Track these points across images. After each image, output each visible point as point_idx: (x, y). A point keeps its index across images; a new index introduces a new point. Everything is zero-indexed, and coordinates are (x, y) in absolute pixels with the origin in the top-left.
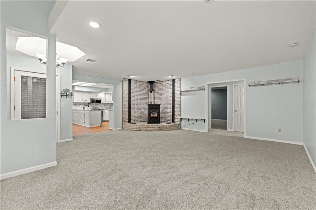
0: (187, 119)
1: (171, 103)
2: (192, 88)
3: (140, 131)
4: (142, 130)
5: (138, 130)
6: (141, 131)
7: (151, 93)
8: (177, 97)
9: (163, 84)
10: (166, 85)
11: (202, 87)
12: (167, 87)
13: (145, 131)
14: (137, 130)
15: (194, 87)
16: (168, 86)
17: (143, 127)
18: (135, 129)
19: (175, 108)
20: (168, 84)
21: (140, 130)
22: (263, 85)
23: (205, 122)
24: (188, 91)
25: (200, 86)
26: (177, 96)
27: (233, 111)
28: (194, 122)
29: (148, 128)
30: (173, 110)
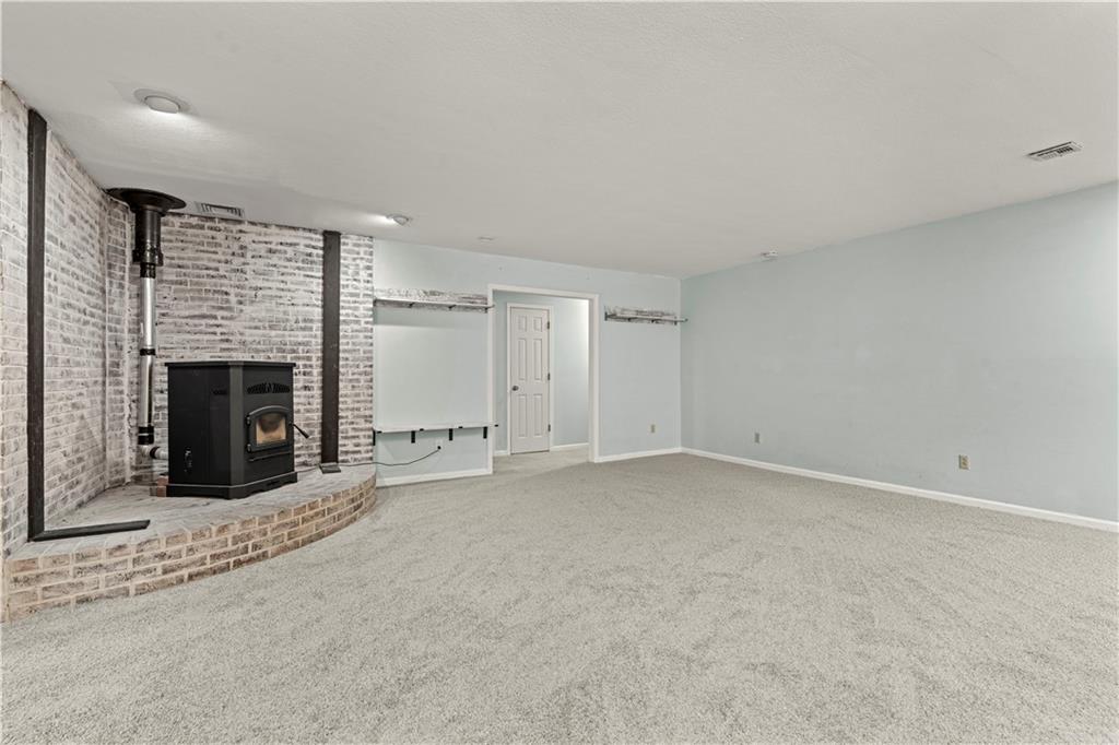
0: (407, 432)
1: (309, 359)
2: (433, 293)
3: (251, 560)
4: (270, 549)
5: (238, 564)
6: (265, 555)
7: (148, 282)
8: (356, 327)
9: (246, 239)
10: (270, 251)
11: (479, 297)
12: (275, 259)
13: (285, 549)
14: (222, 562)
15: (440, 294)
16: (289, 260)
17: (276, 521)
18: (202, 561)
19: (341, 385)
20: (290, 250)
21: (251, 553)
22: (629, 319)
23: (485, 437)
24: (411, 305)
25: (469, 292)
26: (358, 322)
27: (509, 389)
28: (443, 441)
29: (304, 520)
30: (324, 396)
